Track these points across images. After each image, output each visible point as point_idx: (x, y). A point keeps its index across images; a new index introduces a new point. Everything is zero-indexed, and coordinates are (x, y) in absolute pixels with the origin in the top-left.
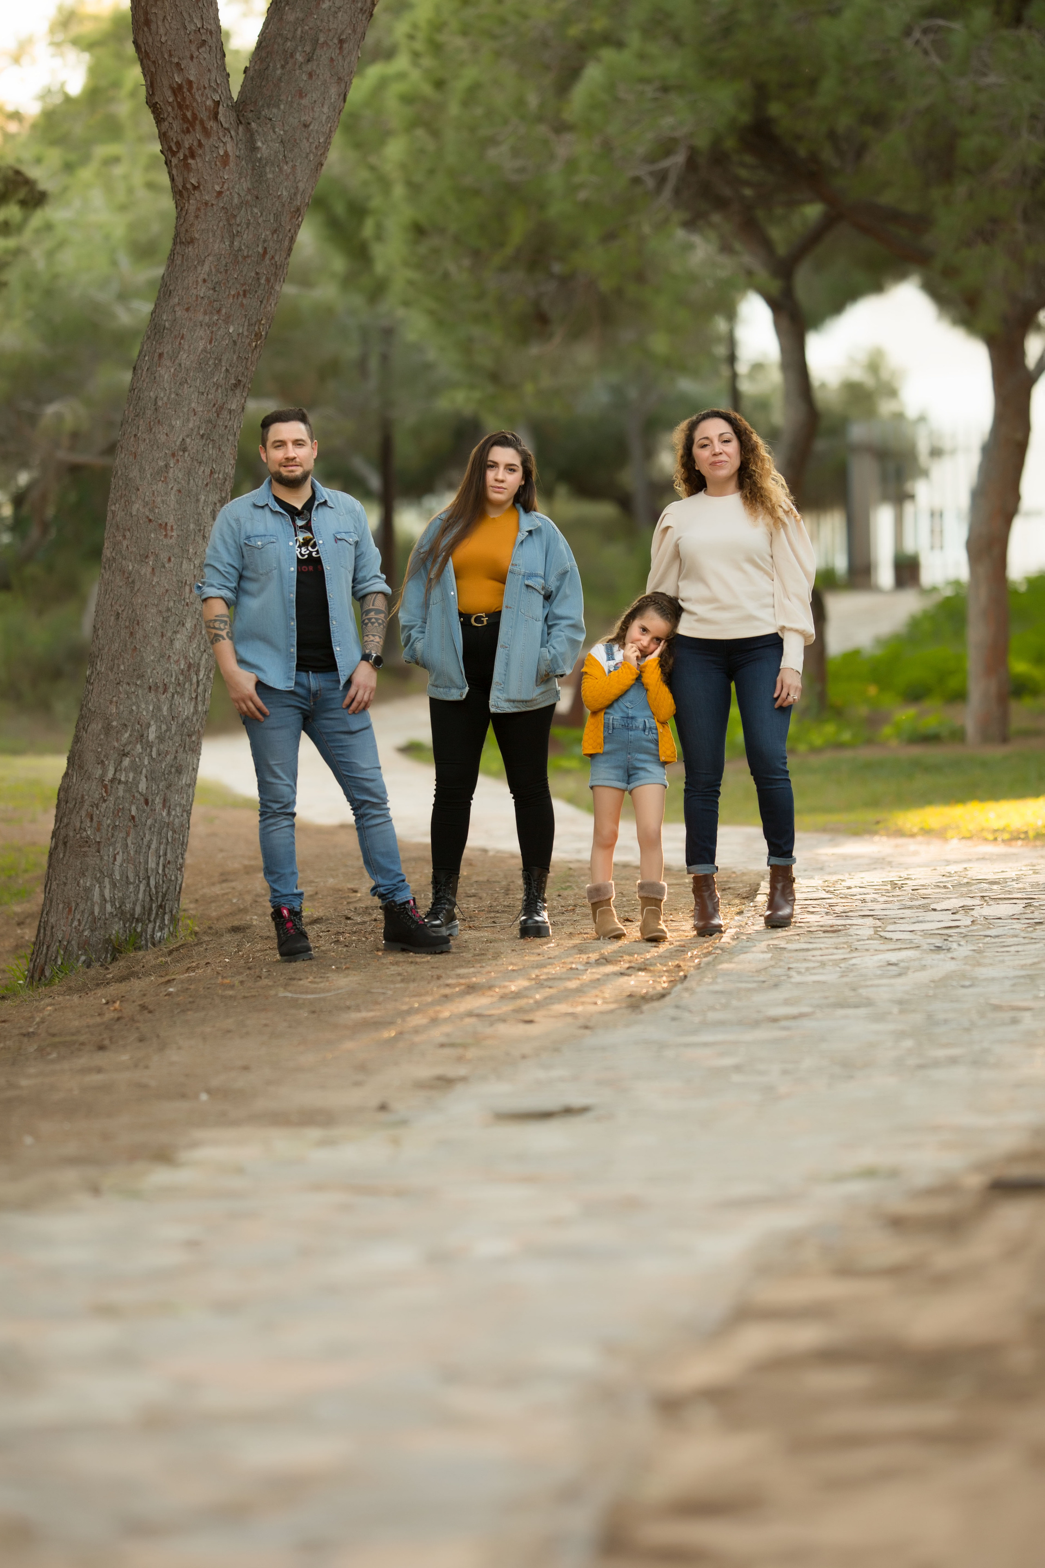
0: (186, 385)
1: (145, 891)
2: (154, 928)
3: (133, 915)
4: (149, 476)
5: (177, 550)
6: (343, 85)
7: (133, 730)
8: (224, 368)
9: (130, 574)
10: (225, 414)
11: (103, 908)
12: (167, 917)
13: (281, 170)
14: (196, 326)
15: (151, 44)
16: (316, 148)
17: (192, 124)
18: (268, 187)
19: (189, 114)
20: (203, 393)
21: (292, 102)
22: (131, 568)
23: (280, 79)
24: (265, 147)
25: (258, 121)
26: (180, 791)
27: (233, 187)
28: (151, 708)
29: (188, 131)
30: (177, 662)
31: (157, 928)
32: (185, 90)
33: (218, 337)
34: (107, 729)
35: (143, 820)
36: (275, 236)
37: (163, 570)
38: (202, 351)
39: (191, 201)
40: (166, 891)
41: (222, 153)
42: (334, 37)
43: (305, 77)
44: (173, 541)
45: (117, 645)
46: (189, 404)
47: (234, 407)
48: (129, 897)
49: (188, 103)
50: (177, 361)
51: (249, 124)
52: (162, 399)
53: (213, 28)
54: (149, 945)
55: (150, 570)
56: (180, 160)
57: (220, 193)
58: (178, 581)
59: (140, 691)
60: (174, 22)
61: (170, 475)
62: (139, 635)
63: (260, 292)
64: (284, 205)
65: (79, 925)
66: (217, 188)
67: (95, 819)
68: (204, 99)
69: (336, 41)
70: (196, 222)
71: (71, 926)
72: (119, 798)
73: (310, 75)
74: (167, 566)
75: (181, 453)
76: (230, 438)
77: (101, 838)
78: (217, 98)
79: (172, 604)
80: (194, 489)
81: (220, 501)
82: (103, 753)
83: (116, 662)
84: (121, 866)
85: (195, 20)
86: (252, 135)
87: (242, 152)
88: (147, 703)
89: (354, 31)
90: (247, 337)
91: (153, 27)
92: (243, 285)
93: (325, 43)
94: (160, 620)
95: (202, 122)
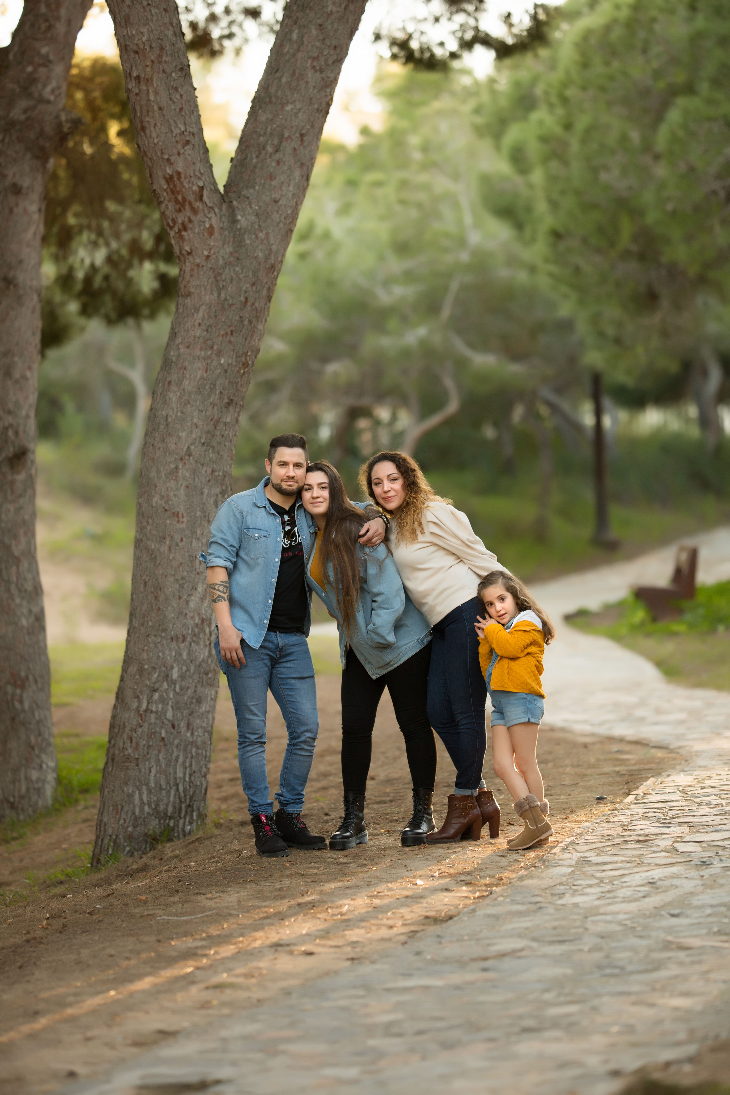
0: (189, 406)
1: (175, 795)
2: (184, 823)
3: (166, 814)
4: (163, 475)
5: (187, 532)
6: (305, 169)
7: (160, 672)
8: (218, 392)
9: (153, 551)
10: (221, 426)
11: (142, 810)
12: (195, 814)
13: (257, 237)
14: (194, 359)
15: (147, 145)
16: (285, 218)
17: (183, 205)
18: (247, 250)
19: (180, 198)
20: (202, 411)
21: (264, 183)
22: (153, 547)
23: (255, 167)
24: (243, 219)
25: (239, 200)
26: (201, 716)
27: (218, 252)
28: (173, 654)
29: (180, 211)
30: (193, 618)
31: (187, 823)
32: (175, 179)
33: (212, 367)
34: (141, 671)
35: (171, 740)
36: (254, 288)
37: (177, 548)
38: (200, 378)
39: (187, 264)
40: (193, 794)
41: (207, 226)
42: (296, 132)
43: (274, 164)
44: (184, 525)
45: (146, 606)
46: (192, 420)
47: (228, 420)
48: (162, 800)
49: (178, 189)
50: (182, 387)
51: (231, 202)
52: (171, 416)
53: (195, 130)
54: (181, 836)
55: (167, 548)
56: (176, 233)
57: (208, 257)
58: (190, 556)
59: (165, 642)
60: (163, 128)
61: (180, 474)
62: (162, 598)
63: (244, 331)
64: (260, 264)
65: (124, 823)
66: (206, 253)
67: (134, 741)
68: (191, 185)
69: (298, 135)
70: (191, 280)
71: (118, 823)
72: (151, 724)
73: (278, 162)
74: (180, 544)
75: (187, 458)
76: (227, 444)
77: (139, 755)
78: (201, 184)
79: (185, 574)
80: (199, 484)
81: (221, 493)
82: (139, 690)
83: (146, 619)
84: (155, 776)
85: (180, 126)
86: (233, 211)
87: (225, 224)
88: (170, 650)
89: (312, 126)
90: (236, 366)
91: (148, 132)
92: (230, 326)
93: (289, 137)
94: (177, 586)
95: (190, 203)
